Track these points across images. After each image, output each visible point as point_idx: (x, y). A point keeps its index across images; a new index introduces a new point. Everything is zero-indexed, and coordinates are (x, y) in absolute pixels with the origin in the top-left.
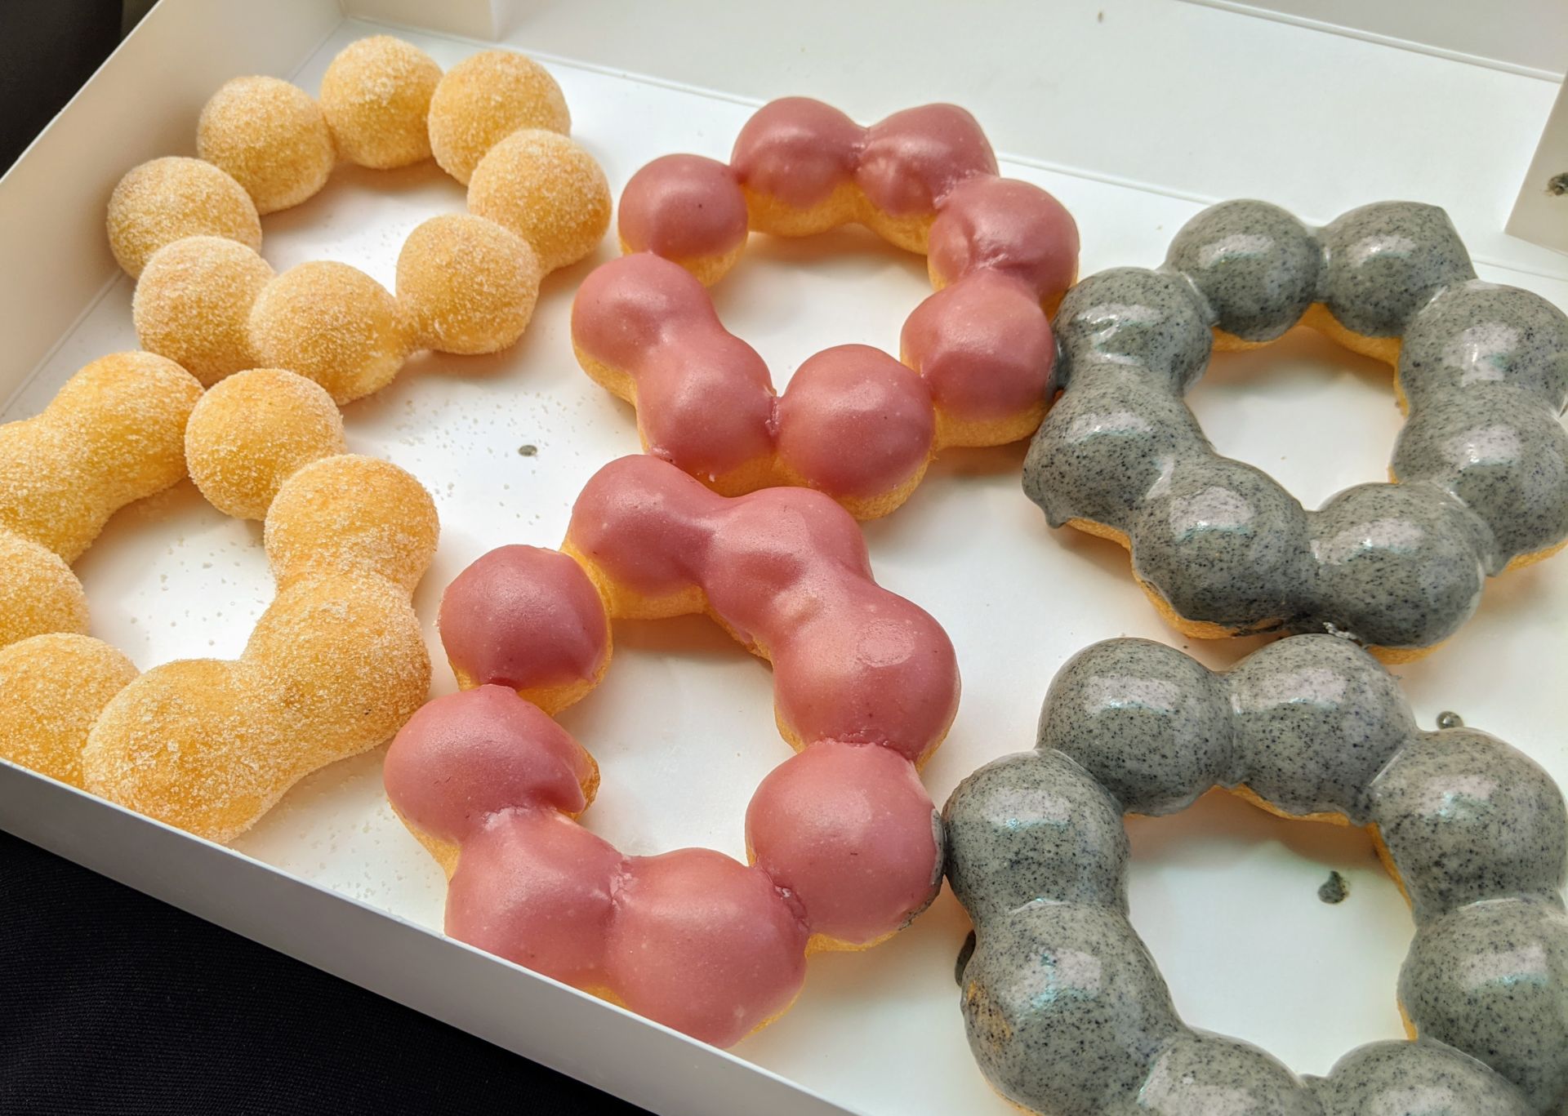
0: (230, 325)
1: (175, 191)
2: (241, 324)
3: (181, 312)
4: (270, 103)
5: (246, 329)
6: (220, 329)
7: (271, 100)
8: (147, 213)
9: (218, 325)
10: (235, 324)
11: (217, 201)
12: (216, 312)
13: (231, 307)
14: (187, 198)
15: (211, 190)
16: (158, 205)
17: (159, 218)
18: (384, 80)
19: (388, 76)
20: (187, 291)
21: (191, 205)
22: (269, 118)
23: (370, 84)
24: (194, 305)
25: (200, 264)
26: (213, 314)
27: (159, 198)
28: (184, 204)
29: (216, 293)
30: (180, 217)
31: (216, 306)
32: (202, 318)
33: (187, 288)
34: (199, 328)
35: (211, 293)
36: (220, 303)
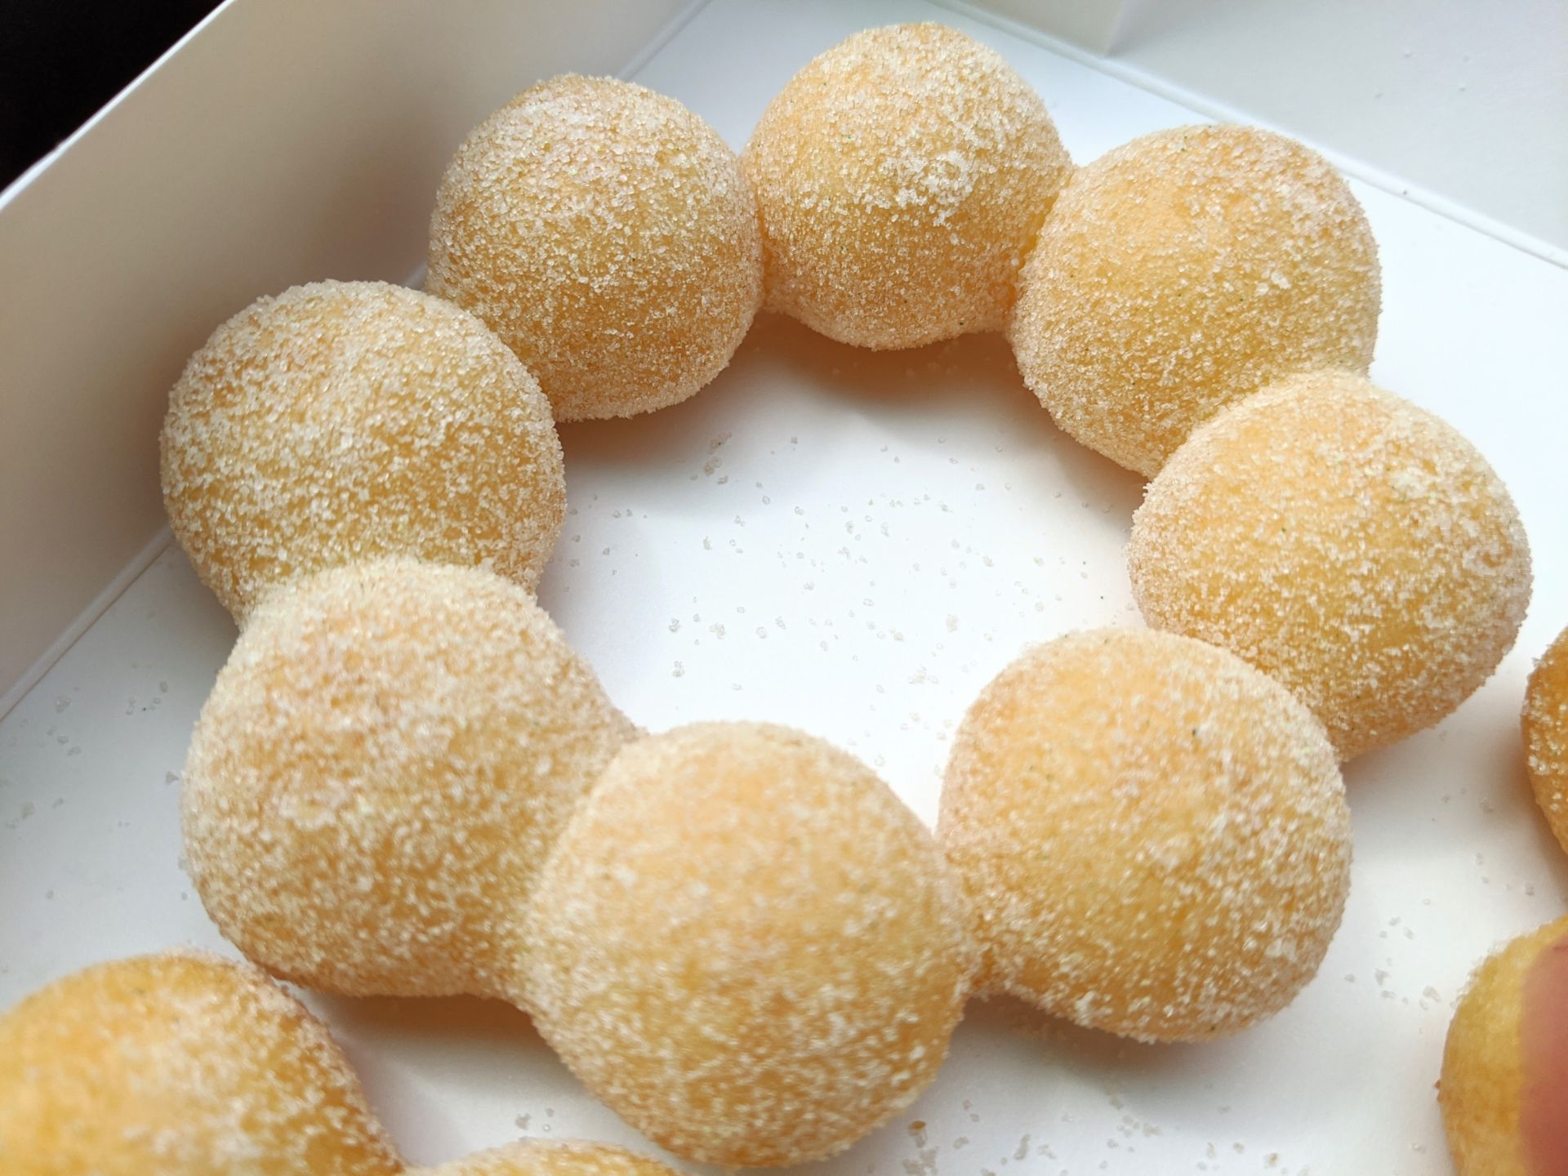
0: (468, 919)
1: (362, 416)
2: (502, 917)
3: (322, 876)
4: (647, 171)
5: (511, 934)
6: (436, 931)
7: (650, 161)
8: (270, 468)
9: (430, 922)
10: (482, 917)
11: (473, 450)
12: (432, 885)
13: (478, 869)
14: (391, 440)
15: (460, 416)
16: (305, 451)
17: (299, 492)
18: (953, 156)
19: (963, 147)
20: (349, 817)
21: (398, 464)
22: (641, 215)
23: (917, 165)
24: (368, 862)
25: (403, 723)
26: (421, 891)
27: (311, 432)
28: (378, 459)
29: (441, 831)
30: (364, 495)
31: (432, 870)
32: (385, 901)
33: (350, 805)
34: (371, 924)
35: (426, 828)
36: (449, 858)
